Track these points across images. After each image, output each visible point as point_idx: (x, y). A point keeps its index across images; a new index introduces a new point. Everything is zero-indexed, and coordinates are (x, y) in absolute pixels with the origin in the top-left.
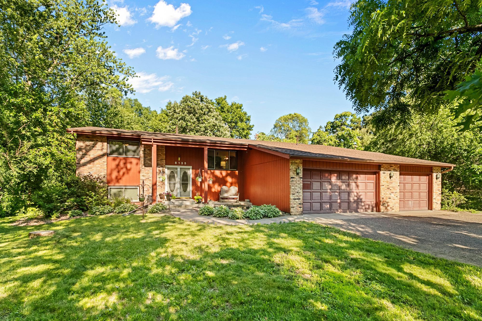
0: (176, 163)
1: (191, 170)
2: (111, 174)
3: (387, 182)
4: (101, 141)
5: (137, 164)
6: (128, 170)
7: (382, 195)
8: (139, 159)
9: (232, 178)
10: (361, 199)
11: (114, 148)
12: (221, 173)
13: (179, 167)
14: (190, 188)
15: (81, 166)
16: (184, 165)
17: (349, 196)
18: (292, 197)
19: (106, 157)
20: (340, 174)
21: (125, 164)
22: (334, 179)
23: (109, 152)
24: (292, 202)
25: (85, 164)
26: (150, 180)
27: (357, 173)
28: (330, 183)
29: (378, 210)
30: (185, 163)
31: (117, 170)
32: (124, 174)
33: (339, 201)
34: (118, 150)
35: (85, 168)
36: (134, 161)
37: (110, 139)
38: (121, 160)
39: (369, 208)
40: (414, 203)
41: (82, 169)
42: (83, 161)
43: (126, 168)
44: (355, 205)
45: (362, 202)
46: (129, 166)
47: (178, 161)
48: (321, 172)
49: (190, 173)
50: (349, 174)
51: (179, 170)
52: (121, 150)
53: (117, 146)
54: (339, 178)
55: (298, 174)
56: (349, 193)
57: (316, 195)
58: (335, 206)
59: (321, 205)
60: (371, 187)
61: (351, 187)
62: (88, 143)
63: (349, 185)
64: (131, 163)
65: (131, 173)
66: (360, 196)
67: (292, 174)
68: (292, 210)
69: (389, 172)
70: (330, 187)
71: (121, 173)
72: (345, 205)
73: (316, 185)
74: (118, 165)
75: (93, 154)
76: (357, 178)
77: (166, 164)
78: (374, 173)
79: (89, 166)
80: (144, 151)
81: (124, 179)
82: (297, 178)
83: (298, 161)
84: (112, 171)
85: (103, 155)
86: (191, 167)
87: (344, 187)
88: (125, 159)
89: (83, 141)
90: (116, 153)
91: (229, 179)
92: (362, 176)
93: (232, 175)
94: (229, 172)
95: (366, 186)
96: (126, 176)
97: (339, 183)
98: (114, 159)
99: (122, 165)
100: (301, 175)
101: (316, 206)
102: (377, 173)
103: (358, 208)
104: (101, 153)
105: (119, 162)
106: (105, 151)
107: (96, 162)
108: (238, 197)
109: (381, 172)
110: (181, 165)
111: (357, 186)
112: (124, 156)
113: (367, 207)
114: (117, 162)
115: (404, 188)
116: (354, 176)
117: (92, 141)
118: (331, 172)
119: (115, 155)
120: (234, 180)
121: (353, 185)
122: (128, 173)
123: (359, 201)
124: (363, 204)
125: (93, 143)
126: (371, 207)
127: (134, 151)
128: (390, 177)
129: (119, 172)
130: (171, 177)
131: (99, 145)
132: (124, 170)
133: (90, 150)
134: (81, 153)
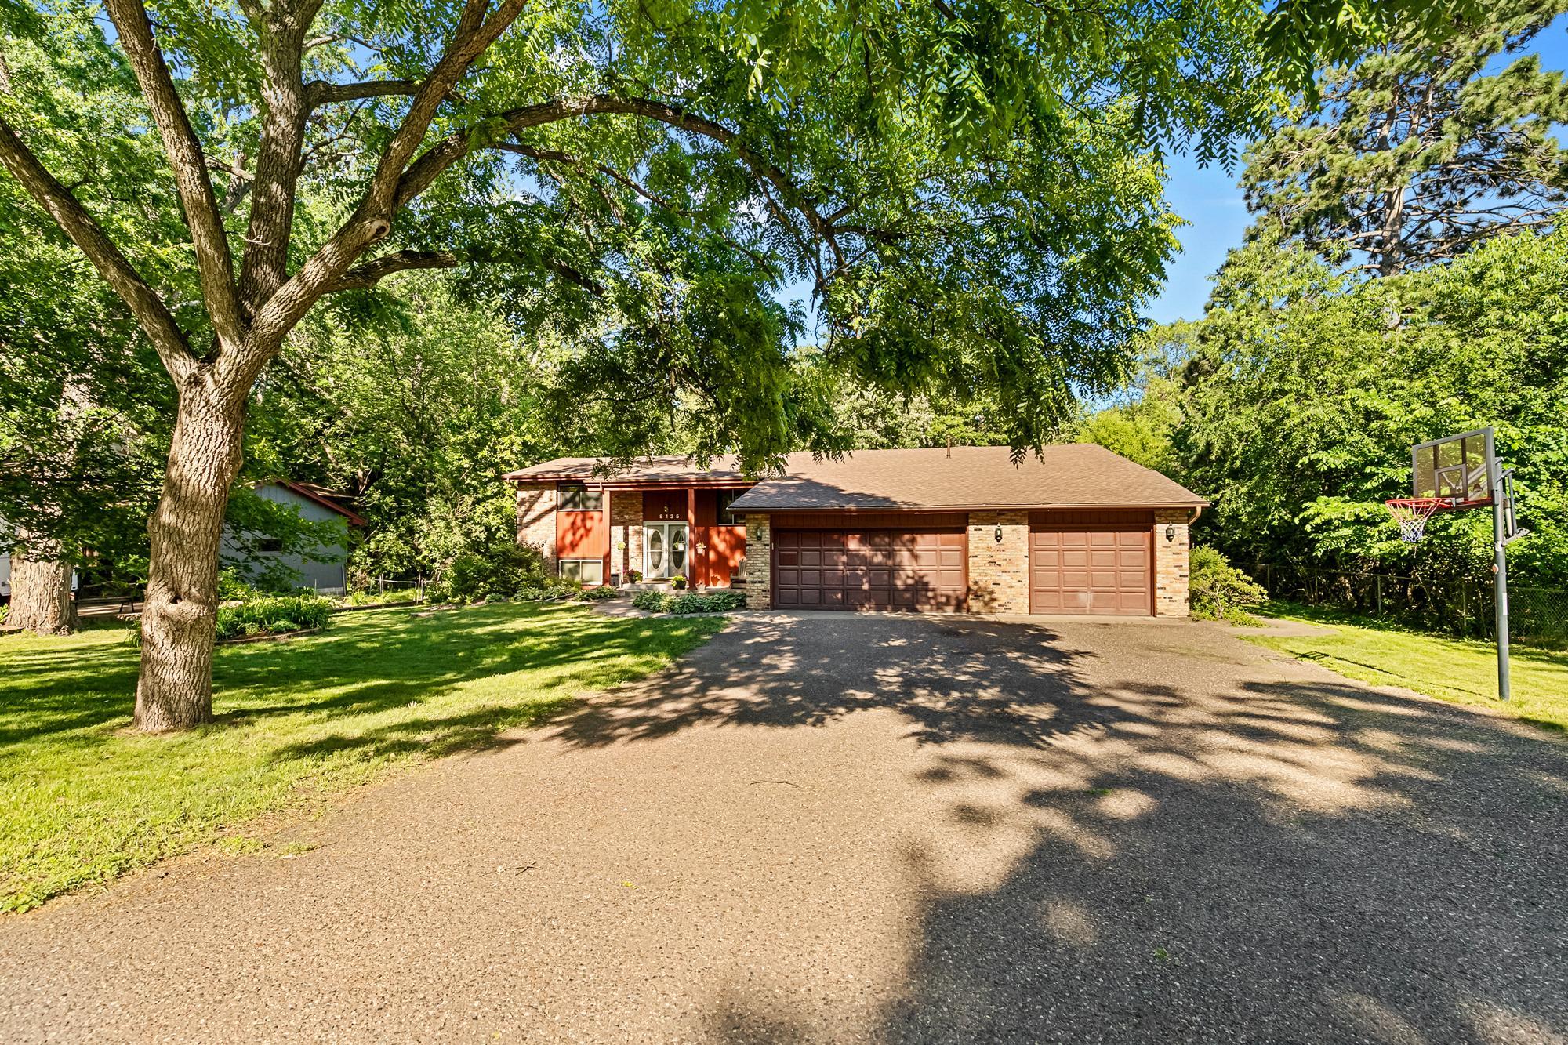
0: (662, 517)
1: (689, 528)
2: (563, 538)
3: (989, 548)
4: (549, 489)
5: (600, 520)
6: (588, 531)
7: (976, 576)
8: (603, 512)
10: (927, 584)
11: (568, 495)
13: (666, 524)
14: (686, 560)
15: (523, 527)
16: (675, 519)
17: (892, 577)
19: (555, 513)
20: (869, 534)
21: (583, 520)
22: (853, 544)
23: (560, 503)
25: (528, 525)
27: (915, 531)
28: (844, 553)
30: (678, 516)
31: (571, 531)
32: (581, 537)
33: (868, 588)
34: (573, 497)
35: (528, 530)
36: (597, 516)
37: (560, 485)
38: (577, 514)
39: (948, 603)
40: (1095, 598)
41: (525, 531)
42: (526, 520)
43: (585, 527)
44: (908, 596)
45: (927, 590)
46: (589, 524)
47: (665, 515)
48: (822, 532)
49: (687, 532)
50: (891, 533)
51: (666, 529)
52: (576, 500)
53: (572, 493)
54: (866, 541)
55: (759, 538)
56: (892, 571)
57: (810, 575)
58: (856, 596)
59: (821, 594)
61: (898, 559)
62: (532, 492)
63: (890, 555)
64: (591, 518)
65: (591, 535)
66: (921, 577)
69: (994, 527)
70: (844, 559)
71: (578, 536)
72: (882, 595)
73: (808, 557)
74: (573, 524)
75: (539, 508)
76: (913, 541)
77: (645, 519)
79: (533, 526)
81: (581, 545)
83: (759, 516)
84: (565, 532)
85: (552, 509)
87: (879, 558)
88: (584, 512)
89: (527, 490)
90: (571, 505)
92: (928, 537)
95: (940, 558)
96: (585, 540)
97: (866, 551)
98: (569, 514)
99: (579, 522)
100: (767, 538)
101: (810, 596)
102: (959, 530)
103: (915, 602)
104: (548, 506)
105: (575, 519)
106: (553, 503)
107: (543, 520)
109: (971, 528)
110: (670, 520)
111: (916, 558)
112: (582, 508)
113: (943, 599)
114: (571, 519)
116: (907, 537)
117: (536, 489)
118: (846, 532)
119: (569, 508)
121: (904, 556)
122: (587, 535)
123: (919, 587)
124: (930, 594)
125: (537, 492)
126: (953, 602)
127: (597, 501)
128: (998, 538)
129: (574, 533)
130: (656, 539)
131: (547, 493)
132: (582, 530)
133: (534, 502)
134: (523, 508)
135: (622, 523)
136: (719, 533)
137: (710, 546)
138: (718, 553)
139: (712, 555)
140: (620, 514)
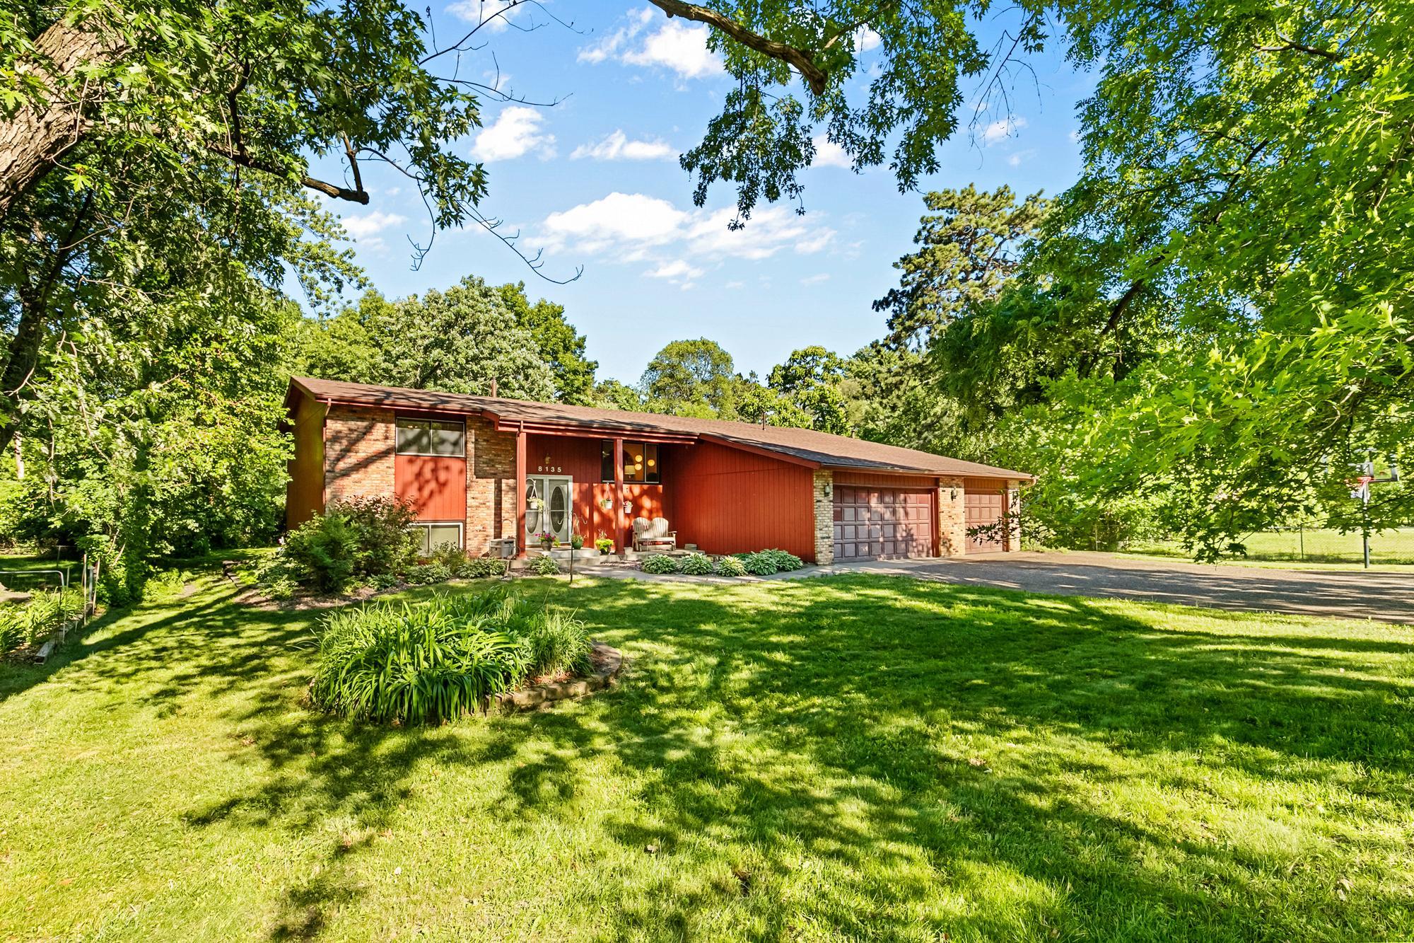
0: (540, 469)
1: (571, 484)
2: (404, 493)
3: (949, 506)
4: (383, 421)
5: (461, 472)
6: (442, 485)
7: (943, 528)
8: (465, 460)
9: (652, 499)
10: (912, 535)
11: (412, 433)
12: (631, 491)
13: (546, 478)
14: (570, 522)
15: (336, 478)
16: (556, 473)
17: (895, 531)
18: (818, 534)
19: (392, 457)
20: (882, 493)
21: (434, 471)
23: (399, 444)
24: (819, 542)
25: (346, 473)
26: (488, 508)
27: (906, 492)
28: (869, 509)
29: (937, 554)
30: (559, 470)
31: (416, 485)
32: (432, 494)
33: (881, 540)
34: (417, 439)
35: (346, 482)
36: (456, 466)
37: (402, 416)
38: (425, 462)
39: (923, 551)
41: (338, 483)
42: (342, 465)
43: (437, 479)
44: (903, 546)
45: (913, 540)
46: (443, 476)
47: (544, 466)
48: (856, 490)
49: (572, 490)
50: (894, 492)
51: (546, 483)
52: (425, 440)
53: (417, 431)
54: (881, 500)
55: (826, 494)
56: (895, 526)
57: (850, 530)
58: (877, 548)
59: (856, 547)
60: (926, 514)
61: (898, 515)
62: (353, 424)
63: (894, 512)
64: (447, 468)
65: (447, 491)
66: (910, 530)
67: (818, 495)
68: (819, 556)
69: (951, 490)
70: (868, 515)
71: (426, 492)
72: (889, 547)
73: (849, 514)
74: (419, 475)
75: (365, 449)
76: (905, 500)
78: (929, 491)
79: (355, 476)
80: (476, 441)
81: (431, 504)
82: (825, 502)
83: (826, 473)
84: (406, 486)
85: (386, 453)
86: (570, 478)
87: (887, 515)
88: (435, 460)
89: (343, 419)
90: (414, 448)
91: (647, 503)
92: (913, 496)
93: (650, 493)
94: (645, 487)
95: (918, 513)
96: (437, 499)
97: (881, 508)
98: (411, 461)
99: (427, 473)
100: (831, 496)
101: (850, 549)
102: (933, 492)
103: (907, 551)
104: (381, 446)
105: (421, 469)
106: (390, 443)
107: (372, 467)
108: (673, 539)
109: (940, 489)
110: (550, 473)
111: (906, 514)
112: (432, 454)
113: (920, 548)
114: (415, 468)
115: (970, 517)
116: (902, 496)
117: (362, 419)
118: (869, 491)
119: (412, 452)
120: (655, 504)
121: (901, 512)
122: (440, 492)
123: (909, 538)
124: (914, 544)
125: (365, 424)
126: (926, 549)
127: (456, 444)
128: (952, 498)
129: (420, 489)
131: (380, 428)
132: (433, 485)
133: (357, 440)
134: (337, 447)
135: (494, 475)
136: (603, 492)
137: (594, 508)
138: (602, 514)
139: (596, 518)
140: (490, 463)
